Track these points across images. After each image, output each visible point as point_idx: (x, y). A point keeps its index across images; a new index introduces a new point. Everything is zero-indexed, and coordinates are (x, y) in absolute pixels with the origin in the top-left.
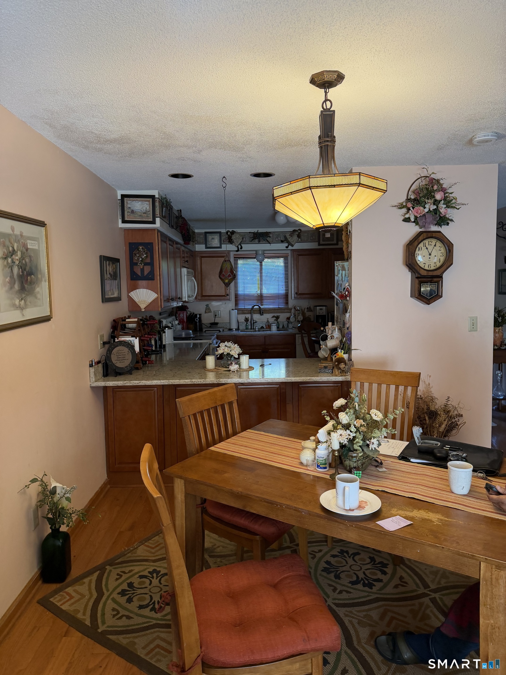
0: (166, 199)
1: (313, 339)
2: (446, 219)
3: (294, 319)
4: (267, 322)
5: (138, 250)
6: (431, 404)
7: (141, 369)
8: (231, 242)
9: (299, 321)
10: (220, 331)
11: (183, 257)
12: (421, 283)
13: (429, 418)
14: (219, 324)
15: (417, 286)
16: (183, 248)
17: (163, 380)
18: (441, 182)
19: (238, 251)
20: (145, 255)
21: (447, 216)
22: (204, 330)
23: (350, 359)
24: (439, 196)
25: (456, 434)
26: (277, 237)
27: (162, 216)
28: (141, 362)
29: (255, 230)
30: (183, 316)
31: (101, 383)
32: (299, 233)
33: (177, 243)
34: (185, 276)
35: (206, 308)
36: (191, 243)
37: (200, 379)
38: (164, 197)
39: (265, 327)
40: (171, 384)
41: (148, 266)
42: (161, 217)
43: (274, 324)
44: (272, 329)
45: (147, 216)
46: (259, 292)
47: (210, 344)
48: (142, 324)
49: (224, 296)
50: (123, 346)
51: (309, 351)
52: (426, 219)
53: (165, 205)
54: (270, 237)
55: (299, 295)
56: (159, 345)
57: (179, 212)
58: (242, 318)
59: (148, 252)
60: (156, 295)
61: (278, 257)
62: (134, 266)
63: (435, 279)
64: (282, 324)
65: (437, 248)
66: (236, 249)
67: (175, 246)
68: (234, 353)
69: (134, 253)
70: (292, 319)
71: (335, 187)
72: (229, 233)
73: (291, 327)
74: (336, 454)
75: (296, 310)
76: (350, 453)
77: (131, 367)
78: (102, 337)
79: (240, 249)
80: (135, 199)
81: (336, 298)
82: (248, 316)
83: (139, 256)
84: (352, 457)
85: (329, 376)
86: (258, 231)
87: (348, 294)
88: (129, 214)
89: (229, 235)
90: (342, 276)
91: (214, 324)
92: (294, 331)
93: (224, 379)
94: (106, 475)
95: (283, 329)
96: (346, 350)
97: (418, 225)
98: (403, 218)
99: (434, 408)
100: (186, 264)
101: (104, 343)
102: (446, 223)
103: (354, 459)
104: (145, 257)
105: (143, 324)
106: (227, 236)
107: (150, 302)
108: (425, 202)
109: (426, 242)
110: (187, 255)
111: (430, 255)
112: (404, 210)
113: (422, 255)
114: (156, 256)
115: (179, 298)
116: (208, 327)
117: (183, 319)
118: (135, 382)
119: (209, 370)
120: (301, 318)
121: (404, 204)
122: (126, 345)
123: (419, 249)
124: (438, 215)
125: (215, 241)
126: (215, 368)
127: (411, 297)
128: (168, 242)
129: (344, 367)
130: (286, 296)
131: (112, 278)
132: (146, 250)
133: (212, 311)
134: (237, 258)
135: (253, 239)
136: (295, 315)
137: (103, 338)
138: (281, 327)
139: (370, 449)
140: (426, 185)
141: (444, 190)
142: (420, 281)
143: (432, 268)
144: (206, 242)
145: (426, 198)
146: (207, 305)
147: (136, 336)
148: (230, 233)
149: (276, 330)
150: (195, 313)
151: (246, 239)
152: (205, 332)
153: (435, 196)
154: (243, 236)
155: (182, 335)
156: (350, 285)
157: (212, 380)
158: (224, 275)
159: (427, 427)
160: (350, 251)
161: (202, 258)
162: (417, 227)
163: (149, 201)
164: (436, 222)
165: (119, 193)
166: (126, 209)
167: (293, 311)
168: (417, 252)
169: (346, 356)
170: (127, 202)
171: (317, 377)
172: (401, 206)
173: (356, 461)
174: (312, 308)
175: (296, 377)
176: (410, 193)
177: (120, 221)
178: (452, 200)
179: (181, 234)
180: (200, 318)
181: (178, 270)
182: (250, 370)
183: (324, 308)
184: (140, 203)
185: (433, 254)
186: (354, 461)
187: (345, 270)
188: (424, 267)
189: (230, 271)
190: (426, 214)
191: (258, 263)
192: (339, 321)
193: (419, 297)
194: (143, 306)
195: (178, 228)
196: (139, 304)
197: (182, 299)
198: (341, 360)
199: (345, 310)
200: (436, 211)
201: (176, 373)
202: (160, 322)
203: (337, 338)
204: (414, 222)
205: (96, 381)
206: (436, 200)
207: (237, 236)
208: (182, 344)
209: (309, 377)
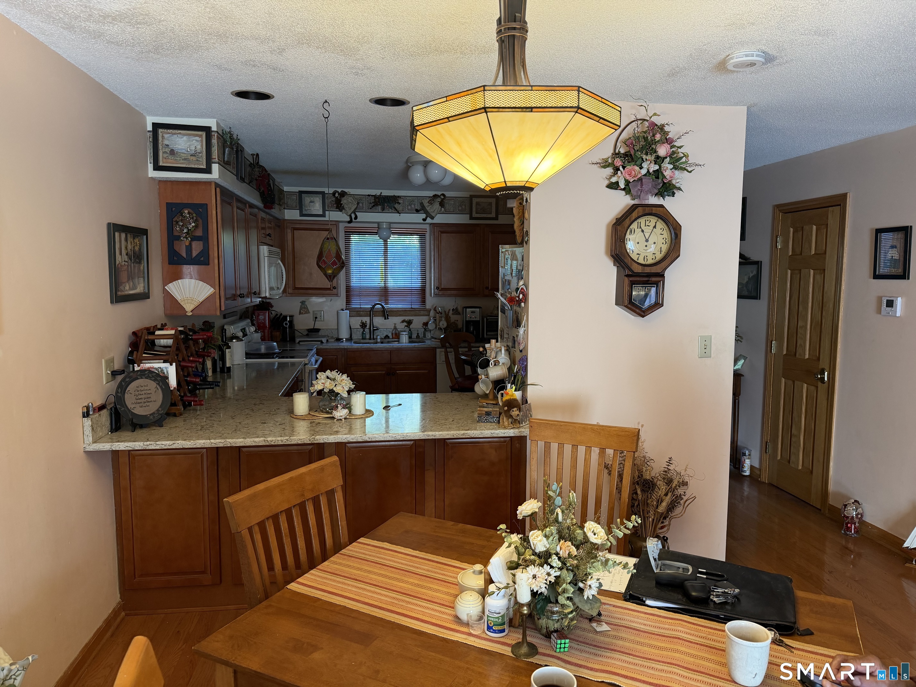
0: (231, 134)
1: (463, 357)
2: (671, 187)
3: (434, 326)
4: (394, 329)
5: (182, 215)
6: (644, 469)
7: (181, 415)
8: (340, 208)
9: (441, 329)
10: (322, 342)
11: (263, 228)
12: (632, 284)
13: (642, 491)
14: (320, 331)
15: (627, 288)
16: (263, 215)
17: (215, 439)
18: (667, 129)
19: (350, 222)
20: (193, 224)
21: (674, 182)
22: (297, 340)
23: (525, 401)
24: (662, 151)
25: (681, 514)
26: (410, 205)
27: (224, 161)
28: (180, 404)
29: (377, 192)
30: (265, 319)
31: (104, 444)
32: (442, 200)
33: (252, 206)
34: (266, 258)
35: (301, 307)
36: (276, 206)
37: (281, 436)
38: (228, 130)
39: (391, 337)
40: (229, 446)
41: (198, 242)
42: (222, 163)
43: (404, 333)
44: (401, 341)
45: (197, 160)
46: (382, 285)
47: (306, 364)
48: (182, 339)
49: (329, 289)
50: (146, 378)
51: (457, 375)
52: (642, 185)
53: (229, 144)
54: (400, 203)
55: (441, 290)
56: (220, 368)
57: (255, 157)
58: (356, 322)
59: (199, 219)
60: (212, 289)
61: (411, 234)
62: (175, 242)
63: (654, 279)
64: (417, 332)
65: (658, 230)
66: (349, 220)
67: (248, 210)
68: (342, 389)
69: (174, 220)
70: (431, 326)
71: (532, 111)
72: (337, 195)
73: (430, 337)
74: (525, 611)
75: (437, 313)
76: (550, 607)
77: (161, 414)
78: (110, 362)
79: (353, 220)
80: (176, 131)
81: (501, 301)
82: (367, 319)
83: (183, 226)
84: (553, 613)
85: (493, 429)
86: (381, 193)
87: (523, 298)
88: (165, 155)
89: (337, 198)
90: (511, 268)
91: (314, 331)
92: (433, 343)
93: (322, 435)
94: (119, 596)
95: (418, 340)
96: (519, 384)
97: (629, 194)
98: (607, 182)
99: (650, 475)
100: (268, 240)
101: (114, 374)
102: (671, 194)
103: (556, 617)
104: (193, 227)
105: (186, 340)
106: (334, 199)
107: (201, 301)
108: (642, 159)
109: (642, 220)
110: (270, 225)
111: (647, 241)
112: (609, 171)
113: (634, 240)
114: (213, 226)
115: (255, 293)
116: (303, 336)
117: (264, 324)
118: (164, 443)
119: (298, 417)
120: (443, 324)
121: (610, 161)
122: (153, 377)
123: (631, 232)
124: (660, 180)
125: (317, 207)
126: (309, 414)
127: (616, 304)
128: (235, 204)
129: (518, 415)
130: (423, 290)
131: (131, 261)
132: (194, 215)
133: (311, 311)
134: (349, 233)
135: (374, 206)
136: (435, 320)
137: (112, 364)
138: (414, 336)
139: (585, 597)
140: (645, 132)
141: (669, 142)
142: (631, 281)
143: (650, 261)
144: (300, 206)
145: (644, 152)
146: (303, 303)
147: (170, 360)
148: (339, 194)
149: (407, 341)
150: (284, 314)
151: (363, 204)
152: (299, 343)
153: (658, 150)
154: (359, 199)
155: (260, 349)
156: (526, 285)
157: (302, 437)
158: (325, 262)
159: (639, 504)
160: (527, 231)
161: (295, 231)
162: (628, 197)
163: (201, 136)
164: (656, 191)
165: (150, 121)
166: (160, 147)
167: (432, 313)
168: (628, 236)
169: (518, 395)
170: (163, 137)
171: (475, 430)
172: (605, 164)
173: (558, 620)
174: (460, 309)
175: (441, 431)
176: (619, 144)
177: (150, 166)
178: (682, 158)
179: (259, 192)
180: (291, 322)
181: (254, 248)
182: (367, 417)
183: (478, 310)
184: (185, 138)
185: (651, 241)
186: (555, 619)
187: (517, 260)
188: (638, 260)
189: (334, 255)
190: (642, 177)
191: (381, 242)
192: (506, 336)
193: (629, 306)
194: (189, 308)
195: (254, 182)
196: (182, 304)
197: (259, 294)
198: (511, 404)
199: (518, 323)
200: (658, 174)
201: (240, 423)
202: (223, 330)
203: (503, 364)
204: (624, 189)
205: (94, 442)
206: (658, 157)
207: (350, 199)
208: (260, 364)
209: (462, 430)
